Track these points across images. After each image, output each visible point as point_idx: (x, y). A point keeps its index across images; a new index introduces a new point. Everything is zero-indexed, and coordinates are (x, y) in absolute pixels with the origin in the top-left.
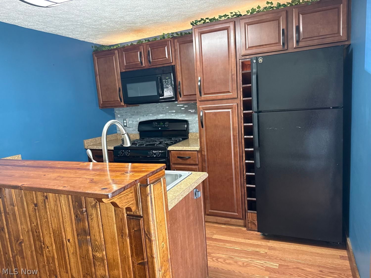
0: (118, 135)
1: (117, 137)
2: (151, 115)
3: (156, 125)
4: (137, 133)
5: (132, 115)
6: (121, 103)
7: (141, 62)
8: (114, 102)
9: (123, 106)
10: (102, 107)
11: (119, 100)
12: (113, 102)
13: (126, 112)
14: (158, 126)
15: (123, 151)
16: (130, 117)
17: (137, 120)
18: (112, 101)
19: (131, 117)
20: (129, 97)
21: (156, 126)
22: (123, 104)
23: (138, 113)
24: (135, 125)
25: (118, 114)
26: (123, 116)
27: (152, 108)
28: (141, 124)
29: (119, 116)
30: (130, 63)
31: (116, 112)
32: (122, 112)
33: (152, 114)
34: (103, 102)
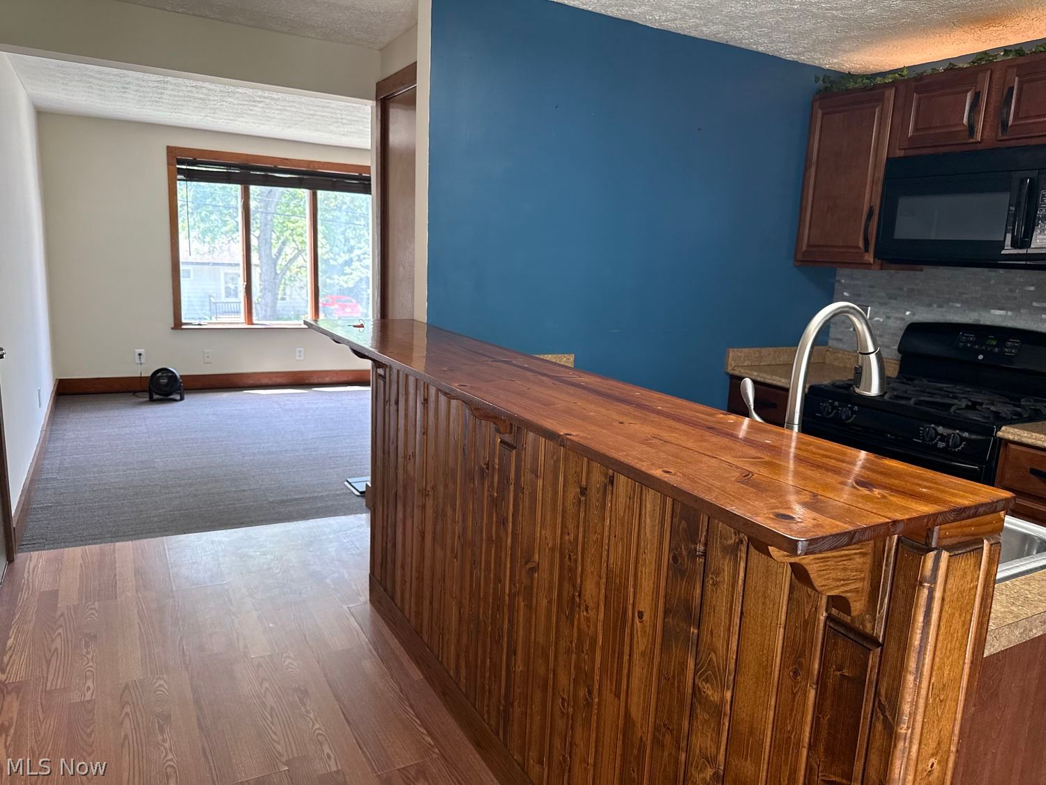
0: (828, 351)
1: (825, 358)
2: (959, 305)
3: (970, 342)
4: (890, 357)
5: (890, 298)
6: (866, 254)
7: (971, 128)
8: (844, 250)
9: (867, 265)
10: (801, 261)
11: (861, 244)
12: (840, 250)
13: (871, 287)
14: (977, 347)
16: (881, 304)
17: (902, 316)
18: (839, 247)
19: (886, 304)
20: (895, 238)
21: (969, 345)
22: (869, 258)
23: (912, 296)
24: (893, 331)
25: (846, 288)
26: (859, 295)
27: (967, 284)
28: (914, 329)
29: (845, 294)
30: (930, 128)
31: (839, 281)
32: (859, 283)
33: (963, 302)
34: (809, 245)
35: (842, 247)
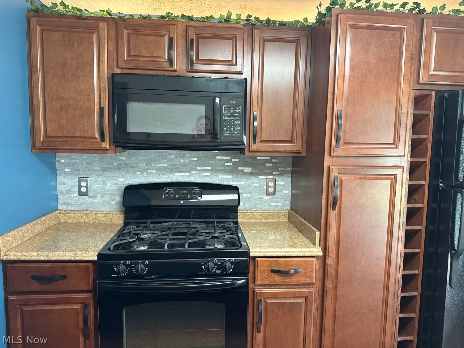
1: (60, 218)
2: (154, 171)
3: (172, 194)
4: (112, 210)
5: (104, 170)
6: (103, 142)
7: (170, 61)
8: (82, 140)
10: (39, 149)
11: (97, 135)
12: (78, 140)
13: (88, 164)
14: (177, 196)
15: (128, 262)
16: (98, 176)
17: (116, 181)
18: (76, 137)
19: (102, 175)
21: (172, 196)
23: (120, 168)
24: (111, 193)
25: (66, 165)
26: (79, 170)
27: (158, 159)
28: (130, 190)
29: (67, 170)
30: (140, 56)
31: (59, 161)
32: (78, 161)
33: (157, 170)
34: (46, 136)
35: (80, 137)
